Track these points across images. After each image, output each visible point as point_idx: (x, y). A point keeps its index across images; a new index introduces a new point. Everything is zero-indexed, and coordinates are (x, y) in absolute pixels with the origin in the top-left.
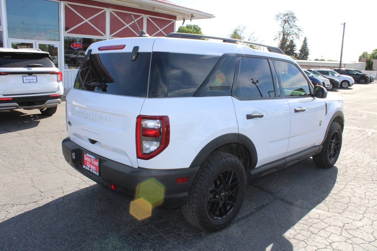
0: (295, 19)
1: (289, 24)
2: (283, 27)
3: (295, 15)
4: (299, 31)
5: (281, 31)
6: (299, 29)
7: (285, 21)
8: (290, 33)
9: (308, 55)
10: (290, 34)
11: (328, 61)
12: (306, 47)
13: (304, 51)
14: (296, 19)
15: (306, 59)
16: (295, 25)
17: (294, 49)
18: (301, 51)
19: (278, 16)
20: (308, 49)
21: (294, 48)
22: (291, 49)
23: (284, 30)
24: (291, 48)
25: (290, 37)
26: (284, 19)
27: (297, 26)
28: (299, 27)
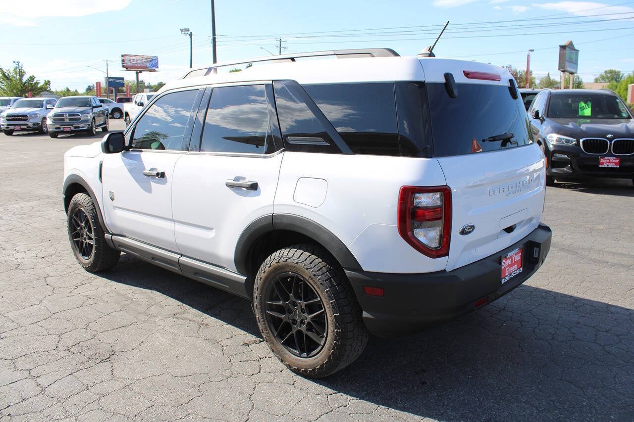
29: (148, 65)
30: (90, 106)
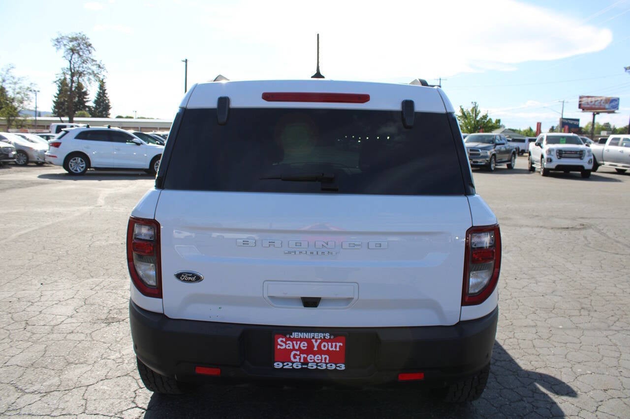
0: (90, 48)
1: (80, 56)
2: (70, 62)
3: (90, 41)
4: (100, 69)
5: (67, 68)
6: (99, 66)
7: (73, 50)
8: (84, 71)
9: (110, 108)
10: (84, 74)
11: (138, 118)
12: (105, 97)
13: (101, 102)
14: (92, 47)
15: (107, 117)
16: (92, 58)
17: (85, 100)
18: (96, 102)
19: (59, 41)
20: (108, 100)
21: (86, 98)
22: (79, 100)
23: (72, 65)
24: (79, 97)
25: (83, 78)
26: (71, 46)
27: (95, 59)
28: (98, 63)
29: (607, 106)
30: (493, 143)
